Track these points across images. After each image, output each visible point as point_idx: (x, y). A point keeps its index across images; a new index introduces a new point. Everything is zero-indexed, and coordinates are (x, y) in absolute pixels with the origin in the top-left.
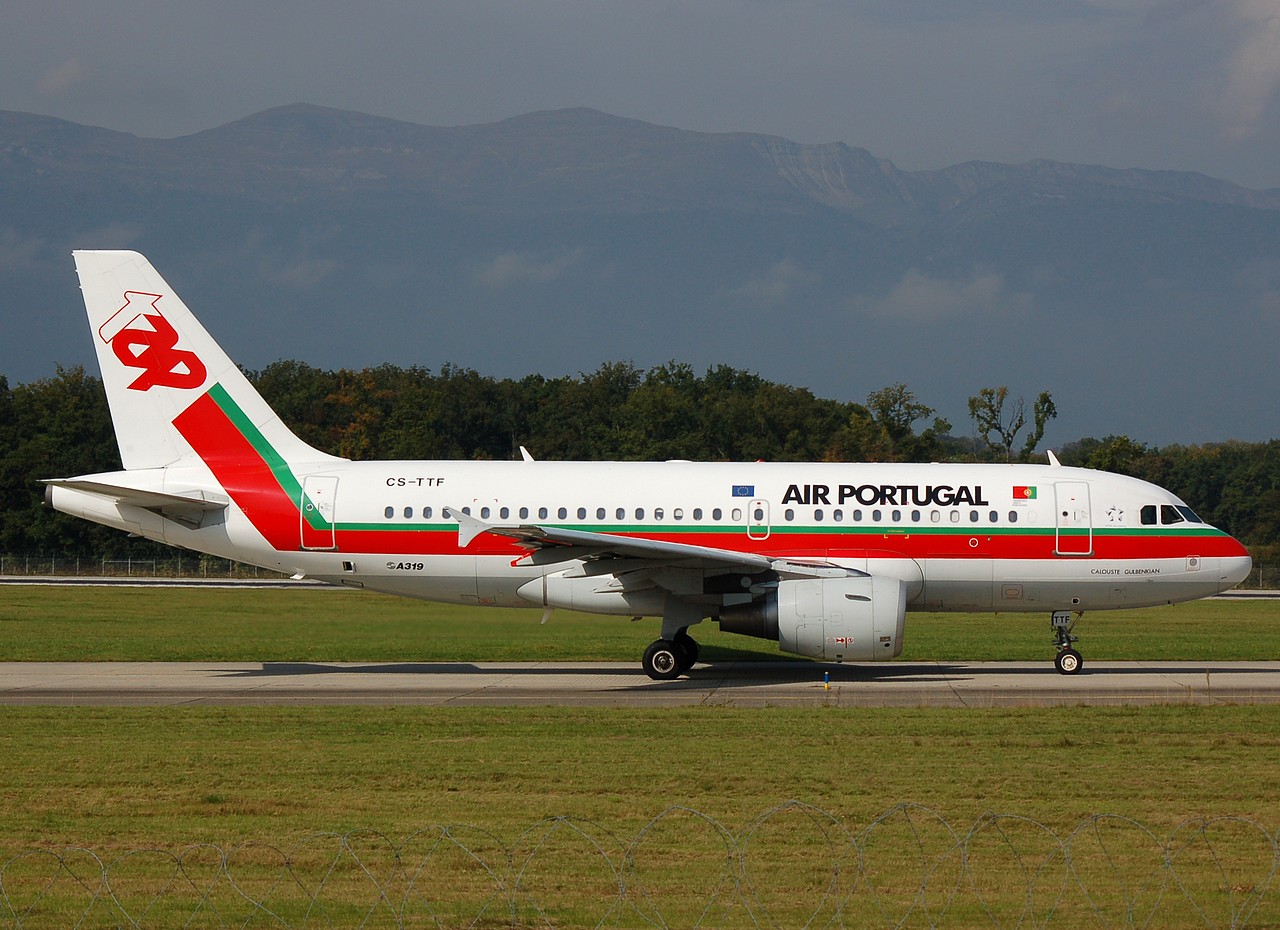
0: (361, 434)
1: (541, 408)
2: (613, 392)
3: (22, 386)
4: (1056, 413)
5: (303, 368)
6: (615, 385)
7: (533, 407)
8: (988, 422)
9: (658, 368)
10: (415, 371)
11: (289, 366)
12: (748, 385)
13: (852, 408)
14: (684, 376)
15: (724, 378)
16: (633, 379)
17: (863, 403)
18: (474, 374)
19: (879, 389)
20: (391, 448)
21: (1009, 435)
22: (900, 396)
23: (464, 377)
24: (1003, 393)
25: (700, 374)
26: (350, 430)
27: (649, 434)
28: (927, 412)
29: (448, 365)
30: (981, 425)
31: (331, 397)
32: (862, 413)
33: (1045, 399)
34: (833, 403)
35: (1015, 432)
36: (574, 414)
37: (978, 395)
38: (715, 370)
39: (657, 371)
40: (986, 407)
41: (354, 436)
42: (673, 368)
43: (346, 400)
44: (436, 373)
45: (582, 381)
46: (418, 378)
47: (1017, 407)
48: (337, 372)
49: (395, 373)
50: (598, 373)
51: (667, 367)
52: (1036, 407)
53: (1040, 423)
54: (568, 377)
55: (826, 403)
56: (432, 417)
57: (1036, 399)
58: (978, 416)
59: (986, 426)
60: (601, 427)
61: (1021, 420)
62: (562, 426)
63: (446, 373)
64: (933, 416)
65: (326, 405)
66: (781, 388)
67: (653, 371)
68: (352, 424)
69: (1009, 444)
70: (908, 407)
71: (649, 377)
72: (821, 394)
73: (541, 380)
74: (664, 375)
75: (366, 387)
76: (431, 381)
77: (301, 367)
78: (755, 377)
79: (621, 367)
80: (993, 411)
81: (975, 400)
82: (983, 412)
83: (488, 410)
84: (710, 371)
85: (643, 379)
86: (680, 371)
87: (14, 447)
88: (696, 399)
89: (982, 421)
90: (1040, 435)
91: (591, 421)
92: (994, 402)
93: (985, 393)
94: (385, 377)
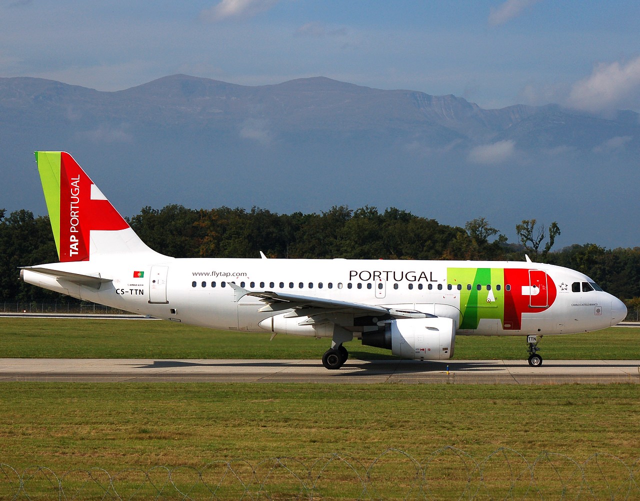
0: (211, 241)
1: (301, 229)
2: (337, 221)
3: (41, 217)
4: (560, 232)
5: (182, 209)
6: (338, 217)
7: (297, 228)
8: (526, 237)
9: (360, 209)
10: (238, 210)
11: (174, 207)
12: (406, 218)
13: (458, 229)
14: (373, 213)
15: (393, 214)
16: (348, 214)
17: (463, 227)
18: (268, 212)
19: (471, 220)
20: (226, 249)
21: (536, 243)
22: (482, 224)
23: (262, 213)
24: (534, 222)
25: (381, 212)
26: (205, 240)
27: (356, 242)
28: (495, 231)
29: (255, 207)
30: (523, 239)
31: (196, 223)
32: (463, 232)
33: (555, 225)
34: (448, 227)
35: (539, 242)
36: (318, 232)
37: (521, 224)
38: (389, 210)
39: (360, 211)
40: (525, 229)
41: (207, 243)
42: (367, 208)
43: (203, 225)
44: (248, 211)
45: (322, 216)
46: (239, 213)
47: (541, 229)
48: (199, 210)
49: (228, 211)
50: (330, 211)
51: (365, 208)
52: (550, 229)
53: (552, 238)
54: (315, 214)
55: (444, 227)
56: (246, 232)
57: (550, 225)
58: (521, 234)
59: (525, 239)
60: (332, 239)
61: (543, 236)
62: (312, 238)
63: (253, 211)
64: (498, 233)
65: (193, 227)
66: (422, 219)
67: (357, 211)
68: (206, 237)
69: (537, 248)
70: (486, 229)
71: (356, 213)
72: (441, 222)
73: (301, 214)
74: (363, 212)
75: (214, 218)
76: (246, 215)
77: (180, 208)
78: (409, 214)
79: (342, 208)
80: (529, 232)
81: (519, 226)
82: (524, 232)
83: (275, 230)
84: (386, 211)
85: (353, 215)
86: (371, 211)
87: (36, 248)
88: (379, 225)
89: (523, 237)
90: (552, 243)
91: (327, 236)
92: (529, 227)
93: (524, 222)
94: (224, 213)
